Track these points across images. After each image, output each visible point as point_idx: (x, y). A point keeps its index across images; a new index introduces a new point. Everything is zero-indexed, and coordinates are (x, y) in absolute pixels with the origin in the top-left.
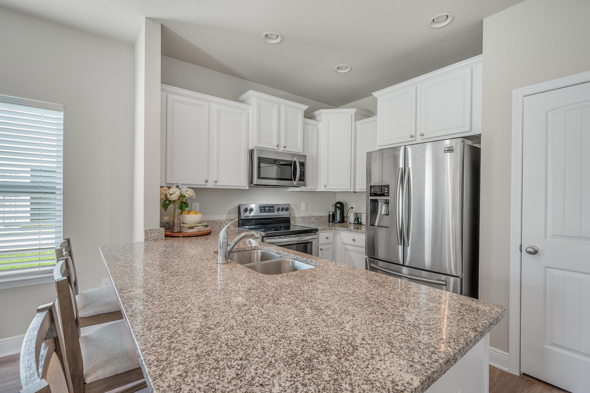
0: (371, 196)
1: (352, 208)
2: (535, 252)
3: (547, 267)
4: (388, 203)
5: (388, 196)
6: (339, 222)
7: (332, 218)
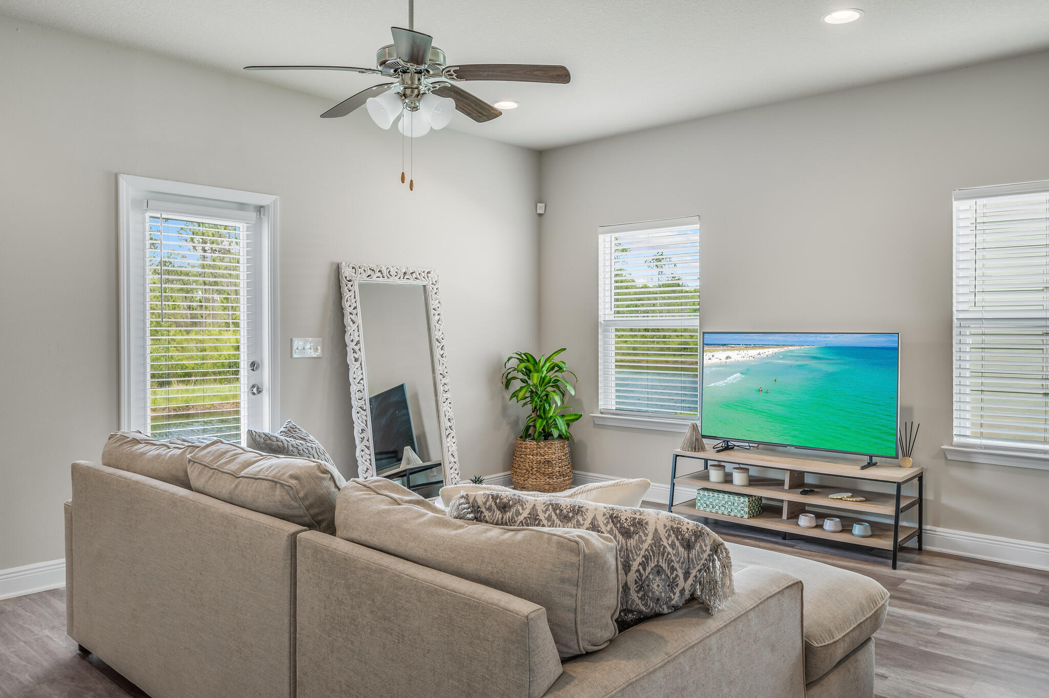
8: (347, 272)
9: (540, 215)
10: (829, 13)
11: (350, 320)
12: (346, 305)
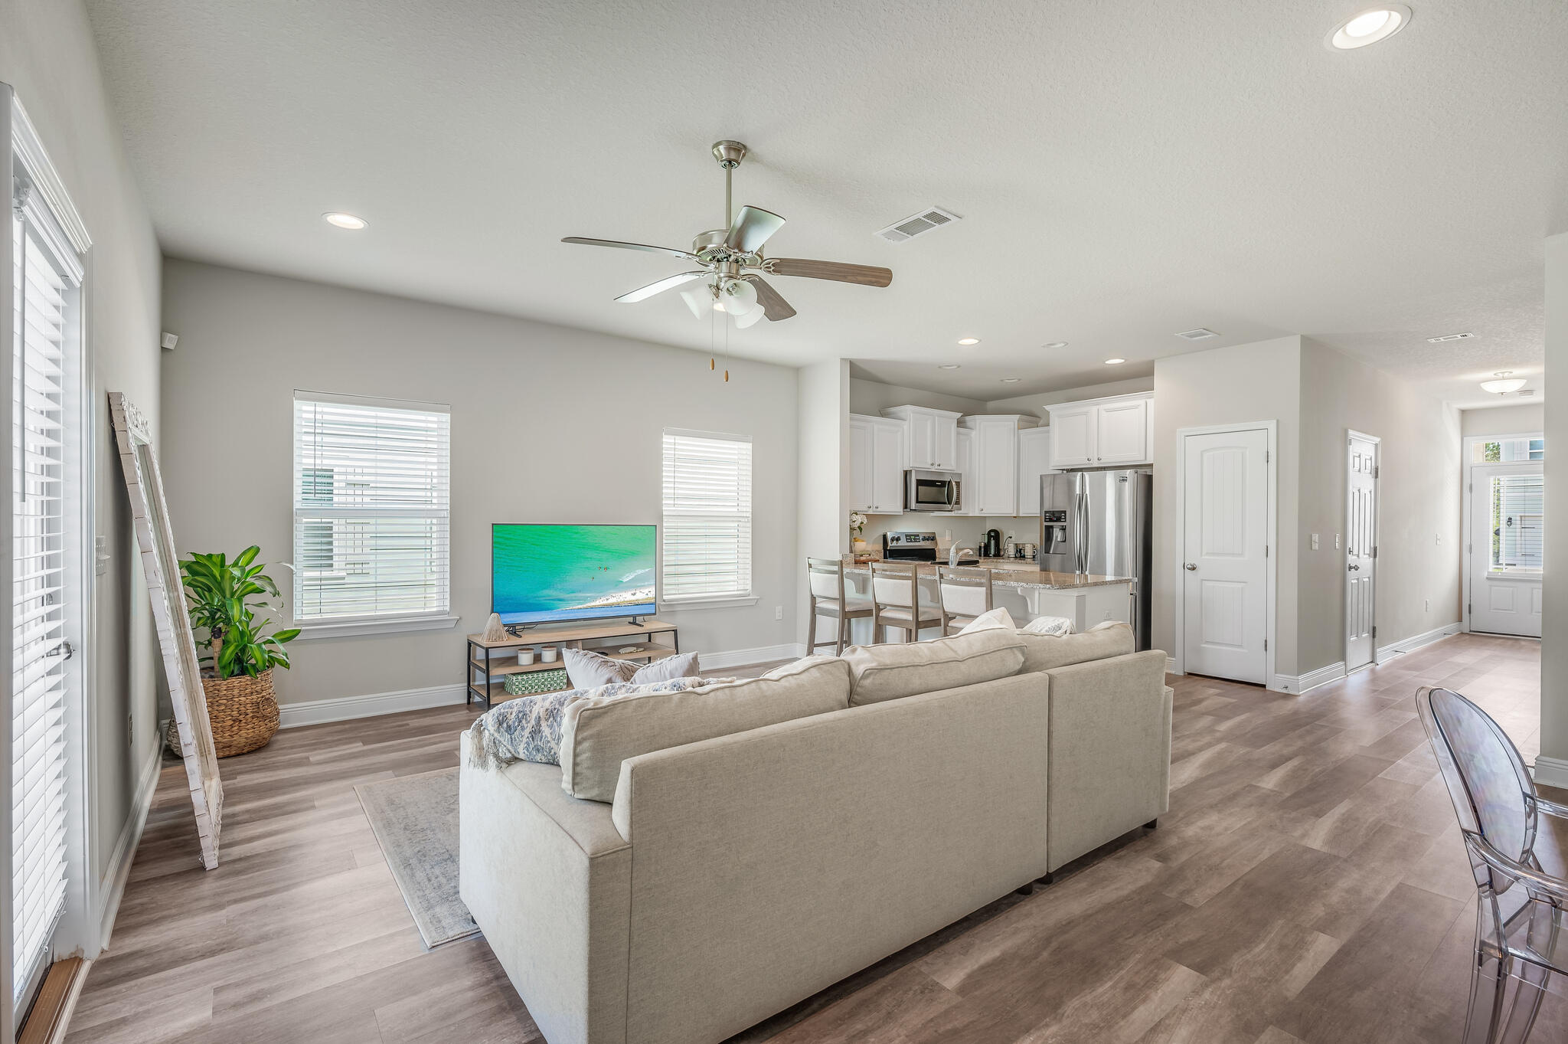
0: (1045, 521)
1: (1011, 537)
2: (1194, 569)
3: (1202, 580)
4: (1065, 529)
5: (1065, 521)
6: (994, 556)
7: (985, 551)
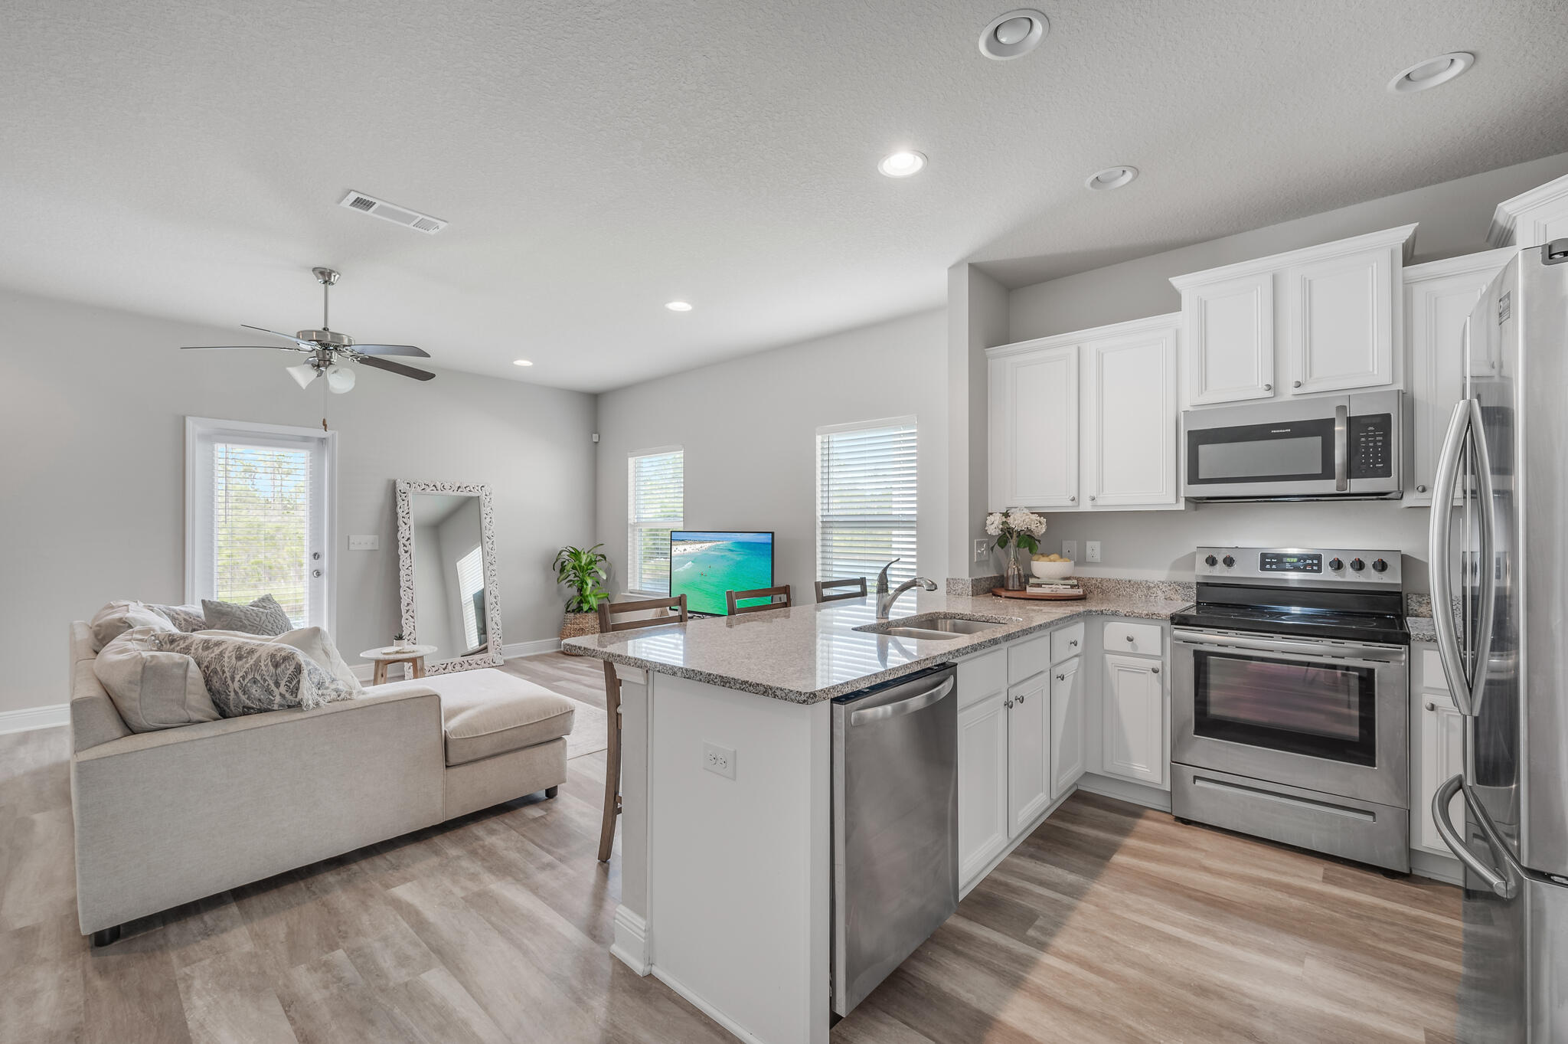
8: (401, 486)
9: (596, 443)
10: (671, 302)
11: (401, 522)
12: (399, 511)
